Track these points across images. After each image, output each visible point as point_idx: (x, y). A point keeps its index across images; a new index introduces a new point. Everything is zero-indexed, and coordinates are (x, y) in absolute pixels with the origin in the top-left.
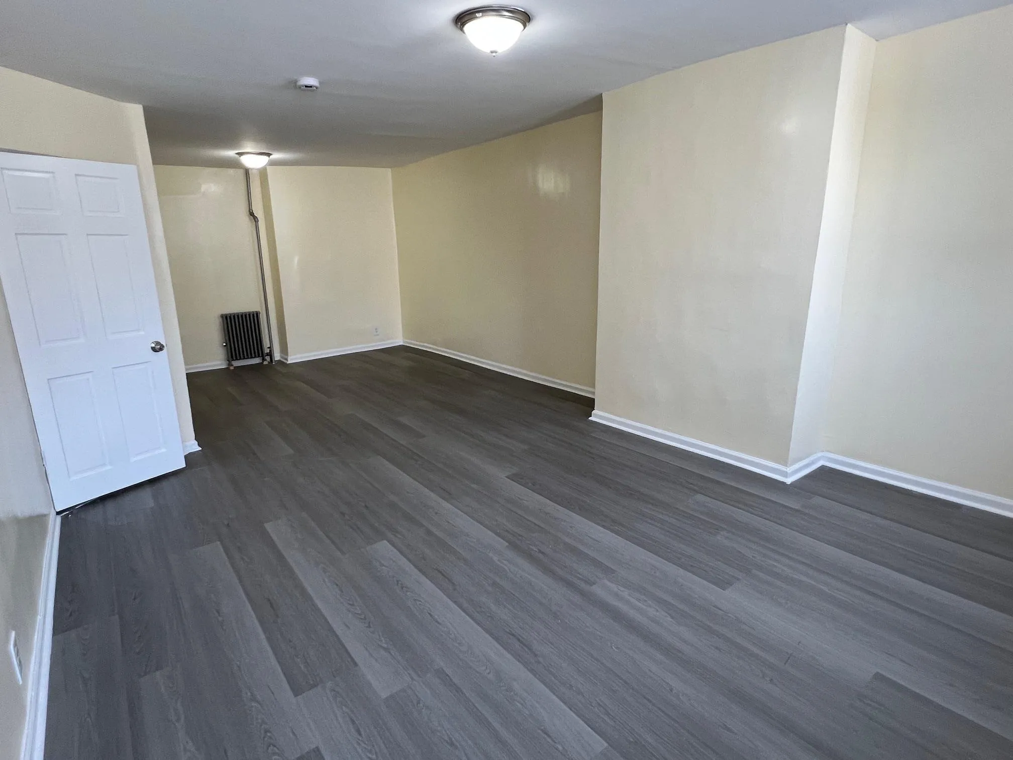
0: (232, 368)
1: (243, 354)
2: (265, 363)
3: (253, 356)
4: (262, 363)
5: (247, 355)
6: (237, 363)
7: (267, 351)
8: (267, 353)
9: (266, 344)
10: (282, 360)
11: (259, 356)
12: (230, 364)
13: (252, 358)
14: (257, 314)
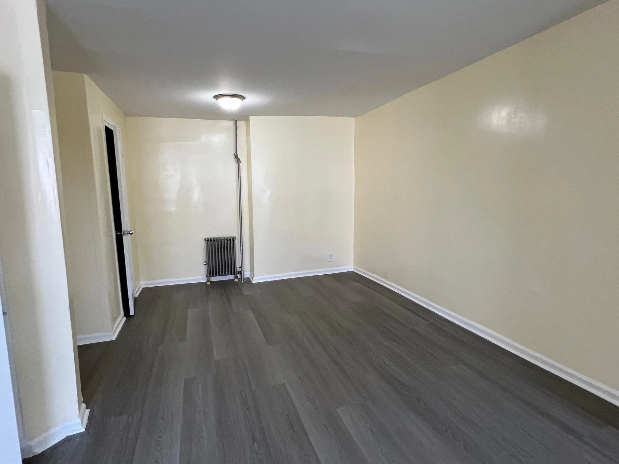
0: (209, 283)
1: (219, 272)
2: (236, 280)
3: (227, 274)
4: (234, 279)
5: (222, 273)
6: (214, 279)
7: (238, 270)
8: (239, 272)
9: (238, 264)
10: (250, 278)
11: (231, 274)
12: (208, 280)
13: (226, 275)
14: (233, 239)
